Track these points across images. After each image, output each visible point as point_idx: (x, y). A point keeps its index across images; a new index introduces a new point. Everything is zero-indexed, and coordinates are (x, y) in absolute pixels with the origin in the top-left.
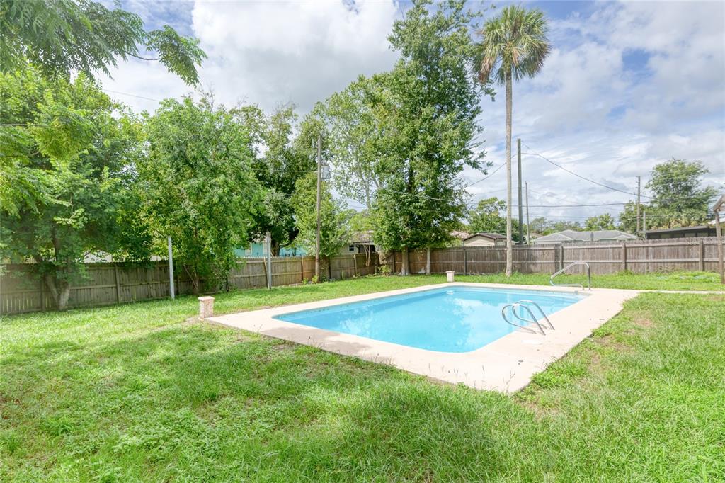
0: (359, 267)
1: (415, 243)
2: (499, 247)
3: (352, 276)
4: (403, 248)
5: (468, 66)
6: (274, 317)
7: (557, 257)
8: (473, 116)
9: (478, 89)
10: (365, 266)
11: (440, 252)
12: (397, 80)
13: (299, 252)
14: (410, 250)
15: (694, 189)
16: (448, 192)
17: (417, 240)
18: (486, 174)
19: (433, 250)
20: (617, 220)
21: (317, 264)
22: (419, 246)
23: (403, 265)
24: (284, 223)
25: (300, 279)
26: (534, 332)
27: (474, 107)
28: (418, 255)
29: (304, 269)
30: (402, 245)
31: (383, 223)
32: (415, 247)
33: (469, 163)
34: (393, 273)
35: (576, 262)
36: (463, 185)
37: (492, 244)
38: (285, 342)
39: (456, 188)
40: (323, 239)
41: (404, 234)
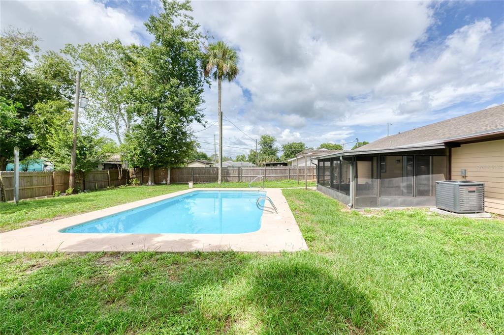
0: (112, 180)
1: (160, 164)
2: (207, 168)
3: (105, 187)
4: (151, 167)
5: (198, 64)
6: (61, 231)
7: (239, 173)
8: (200, 93)
9: (203, 79)
10: (118, 179)
11: (177, 170)
12: (153, 54)
13: (31, 167)
14: (156, 168)
15: (273, 147)
16: (184, 134)
17: (161, 162)
18: (205, 127)
19: (172, 169)
20: (247, 157)
21: (71, 178)
22: (162, 166)
23: (150, 178)
24: (17, 140)
25: (51, 191)
26: (273, 213)
27: (200, 88)
28: (161, 172)
29: (55, 182)
30: (151, 165)
31: (135, 149)
32: (160, 166)
33: (196, 119)
34: (141, 184)
35: (259, 176)
36: (192, 131)
37: (203, 166)
38: (105, 254)
39: (188, 132)
40: (79, 156)
41: (152, 158)
